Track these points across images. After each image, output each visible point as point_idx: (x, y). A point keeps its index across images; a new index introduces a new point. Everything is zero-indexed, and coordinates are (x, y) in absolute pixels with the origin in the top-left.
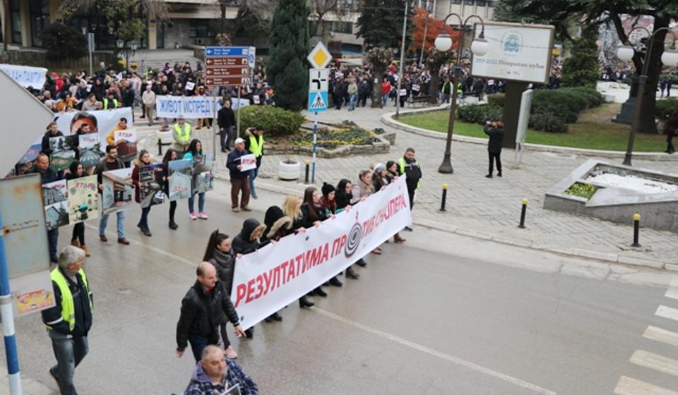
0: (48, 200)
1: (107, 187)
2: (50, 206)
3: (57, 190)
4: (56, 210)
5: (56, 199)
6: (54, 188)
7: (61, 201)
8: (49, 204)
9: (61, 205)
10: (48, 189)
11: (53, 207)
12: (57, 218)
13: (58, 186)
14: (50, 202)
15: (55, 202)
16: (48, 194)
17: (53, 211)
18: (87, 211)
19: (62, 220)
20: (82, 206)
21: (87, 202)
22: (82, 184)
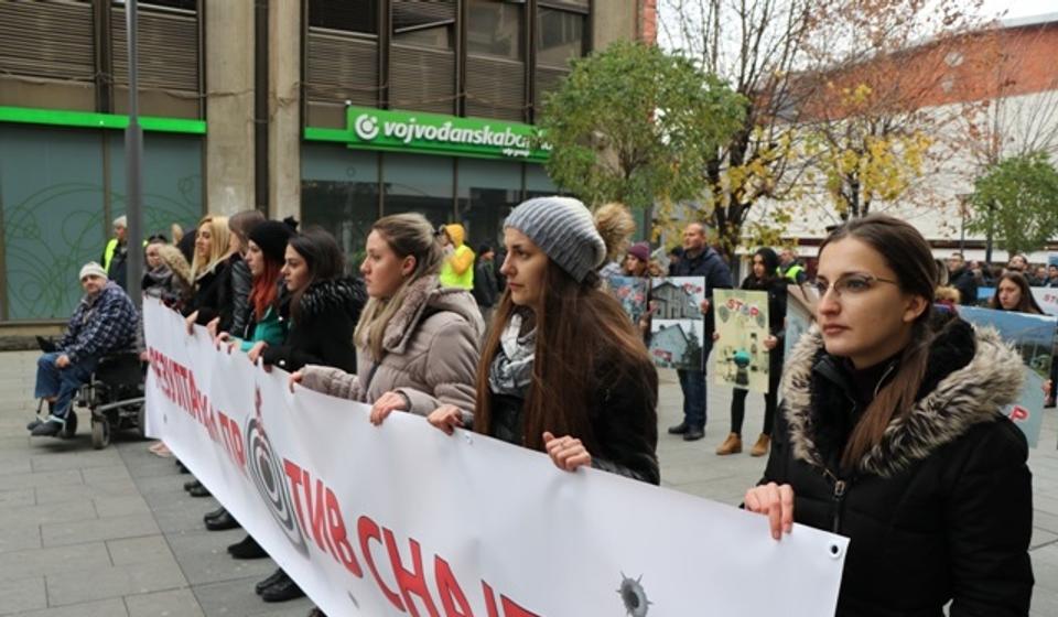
0: (673, 310)
1: (795, 322)
2: (673, 322)
3: (688, 295)
4: (682, 332)
5: (685, 313)
6: (683, 288)
7: (693, 318)
8: (673, 318)
9: (693, 327)
10: (674, 287)
11: (678, 326)
12: (683, 351)
13: (691, 287)
14: (676, 314)
15: (683, 317)
16: (673, 298)
17: (677, 334)
18: (748, 368)
19: (691, 357)
20: (741, 354)
21: (748, 350)
22: (740, 304)
